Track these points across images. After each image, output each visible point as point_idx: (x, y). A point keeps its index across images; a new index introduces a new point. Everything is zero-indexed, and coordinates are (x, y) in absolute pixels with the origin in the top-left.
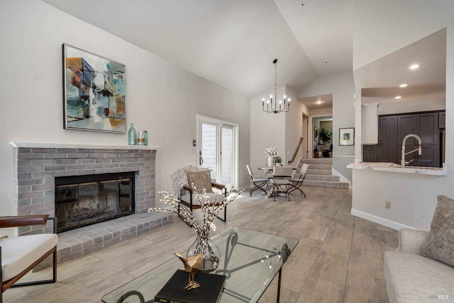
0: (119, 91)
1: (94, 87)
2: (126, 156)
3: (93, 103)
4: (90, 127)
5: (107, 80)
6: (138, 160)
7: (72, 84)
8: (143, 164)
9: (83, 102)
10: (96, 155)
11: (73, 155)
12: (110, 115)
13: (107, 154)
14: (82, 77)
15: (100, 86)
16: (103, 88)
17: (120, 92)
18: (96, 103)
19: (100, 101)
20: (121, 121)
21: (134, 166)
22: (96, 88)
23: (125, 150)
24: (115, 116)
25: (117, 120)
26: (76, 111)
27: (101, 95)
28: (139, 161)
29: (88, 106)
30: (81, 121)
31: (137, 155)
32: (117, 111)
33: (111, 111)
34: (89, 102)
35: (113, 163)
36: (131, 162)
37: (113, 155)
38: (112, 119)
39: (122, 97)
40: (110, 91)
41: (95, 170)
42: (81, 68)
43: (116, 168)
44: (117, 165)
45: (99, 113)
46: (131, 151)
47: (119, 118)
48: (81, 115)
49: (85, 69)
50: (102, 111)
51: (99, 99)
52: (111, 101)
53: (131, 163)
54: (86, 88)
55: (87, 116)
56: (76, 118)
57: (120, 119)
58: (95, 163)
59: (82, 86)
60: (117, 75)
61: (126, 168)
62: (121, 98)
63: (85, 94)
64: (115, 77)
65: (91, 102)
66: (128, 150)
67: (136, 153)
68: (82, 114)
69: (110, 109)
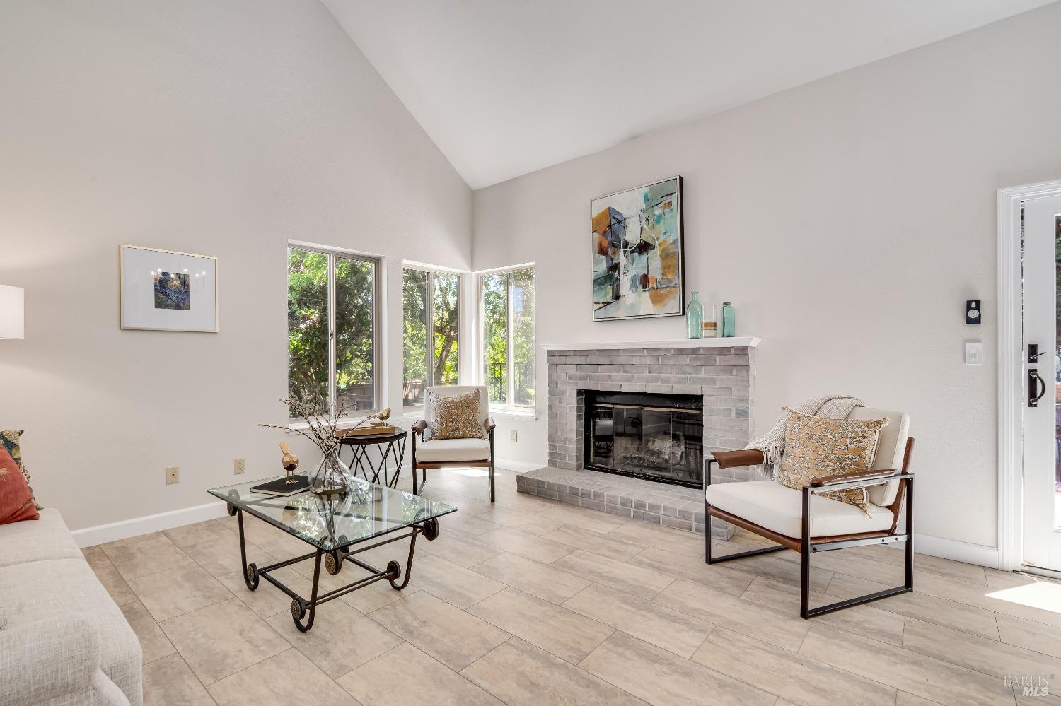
0: (665, 233)
1: (626, 245)
2: (672, 362)
3: (624, 273)
4: (621, 313)
5: (644, 223)
6: (700, 371)
7: (599, 253)
8: (713, 381)
9: (612, 275)
10: (622, 360)
11: (594, 360)
12: (650, 286)
13: (638, 358)
14: (610, 238)
15: (634, 240)
16: (639, 242)
17: (667, 234)
18: (628, 271)
19: (635, 266)
20: (669, 292)
21: (690, 384)
22: (629, 246)
23: (668, 350)
24: (659, 285)
25: (664, 291)
26: (603, 293)
27: (636, 254)
28: (703, 373)
29: (618, 279)
30: (609, 306)
31: (696, 359)
32: (663, 274)
33: (653, 277)
34: (619, 274)
35: (651, 374)
36: (684, 373)
37: (648, 360)
38: (653, 291)
39: (671, 244)
40: (650, 241)
41: (621, 385)
42: (608, 223)
43: (655, 384)
44: (657, 380)
45: (633, 286)
46: (681, 352)
47: (666, 287)
48: (609, 298)
49: (613, 221)
50: (638, 282)
51: (633, 262)
52: (652, 258)
53: (684, 376)
54: (614, 253)
55: (617, 297)
56: (603, 303)
57: (668, 289)
58: (622, 373)
59: (610, 251)
60: (662, 204)
61: (675, 386)
62: (670, 247)
63: (614, 262)
64: (657, 212)
65: (621, 272)
66: (675, 349)
67: (693, 356)
68: (611, 294)
69: (650, 275)
